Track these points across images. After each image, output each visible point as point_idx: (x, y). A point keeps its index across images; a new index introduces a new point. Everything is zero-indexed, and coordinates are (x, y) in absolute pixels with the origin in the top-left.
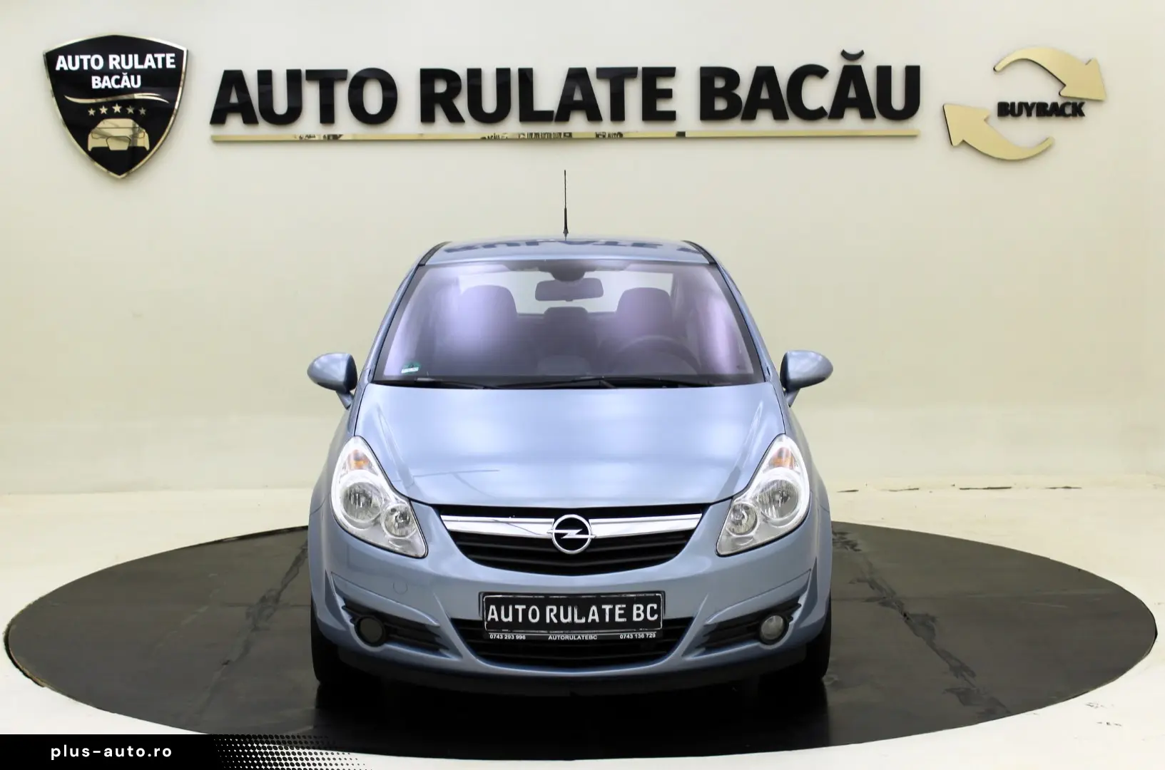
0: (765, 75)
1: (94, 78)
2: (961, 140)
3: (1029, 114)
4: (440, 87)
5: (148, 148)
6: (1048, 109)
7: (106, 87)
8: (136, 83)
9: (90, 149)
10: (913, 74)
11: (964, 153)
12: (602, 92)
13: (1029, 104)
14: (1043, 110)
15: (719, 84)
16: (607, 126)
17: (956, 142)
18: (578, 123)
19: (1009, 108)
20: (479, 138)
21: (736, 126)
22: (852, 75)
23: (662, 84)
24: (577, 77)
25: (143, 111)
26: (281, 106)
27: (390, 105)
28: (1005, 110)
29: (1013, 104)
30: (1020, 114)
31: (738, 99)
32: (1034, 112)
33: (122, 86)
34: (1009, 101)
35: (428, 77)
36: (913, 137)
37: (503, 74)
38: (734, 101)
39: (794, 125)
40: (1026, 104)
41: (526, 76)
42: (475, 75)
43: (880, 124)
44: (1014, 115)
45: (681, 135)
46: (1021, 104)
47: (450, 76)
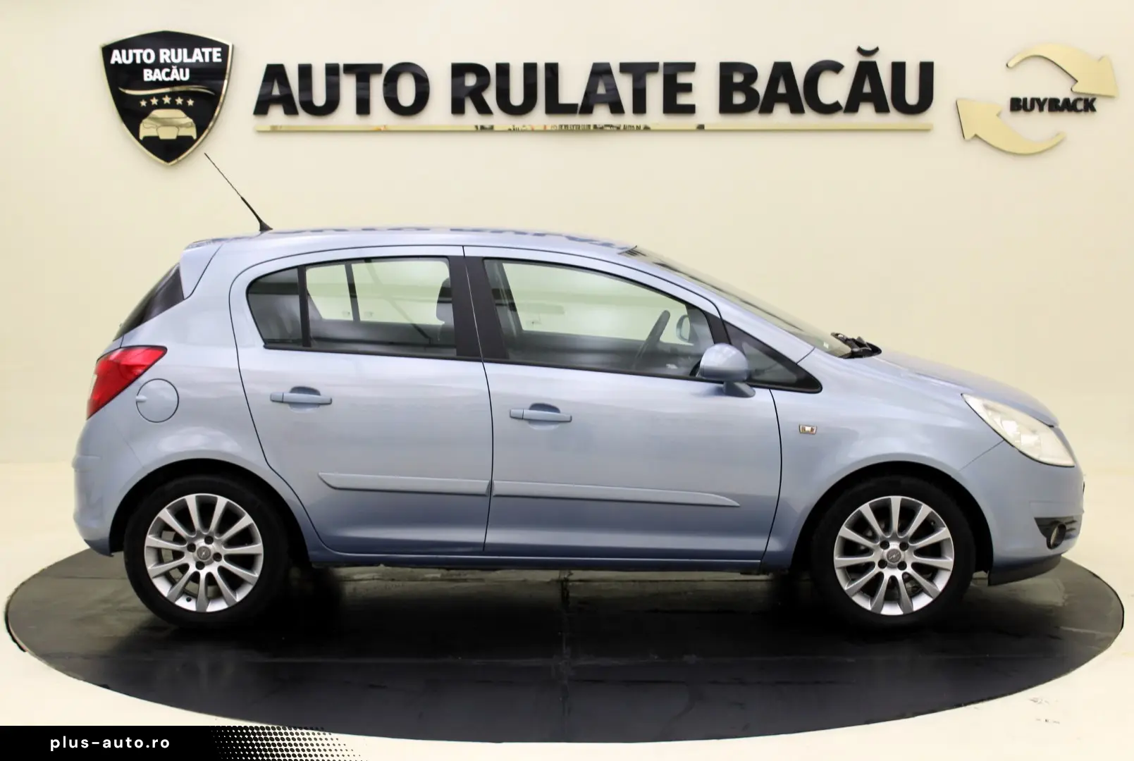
0: (782, 71)
1: (146, 71)
2: (973, 134)
3: (1041, 109)
4: (471, 81)
5: (195, 137)
6: (1060, 104)
7: (157, 80)
8: (184, 76)
9: (141, 137)
10: (927, 70)
11: (977, 146)
12: (625, 86)
13: (1042, 99)
14: (1055, 105)
15: (738, 78)
16: (629, 118)
17: (968, 135)
18: (602, 115)
19: (1022, 104)
20: (507, 128)
21: (753, 119)
22: (867, 70)
23: (683, 79)
24: (600, 72)
25: (190, 102)
26: (319, 98)
27: (422, 98)
28: (1017, 105)
29: (1025, 100)
30: (1032, 108)
31: (756, 93)
32: (1046, 107)
33: (172, 78)
34: (1021, 97)
35: (459, 71)
36: (927, 130)
37: (530, 69)
38: (752, 95)
39: (810, 118)
40: (1038, 100)
41: (552, 70)
42: (503, 70)
43: (894, 118)
44: (1026, 110)
45: (701, 127)
46: (1033, 100)
47: (479, 70)
